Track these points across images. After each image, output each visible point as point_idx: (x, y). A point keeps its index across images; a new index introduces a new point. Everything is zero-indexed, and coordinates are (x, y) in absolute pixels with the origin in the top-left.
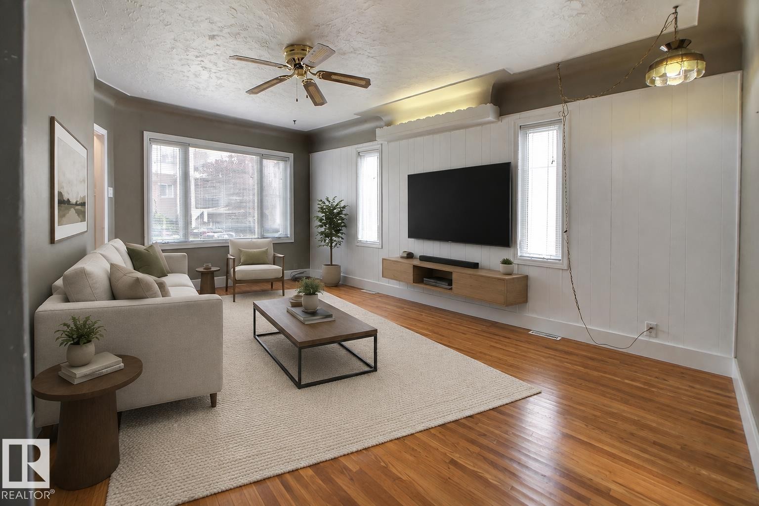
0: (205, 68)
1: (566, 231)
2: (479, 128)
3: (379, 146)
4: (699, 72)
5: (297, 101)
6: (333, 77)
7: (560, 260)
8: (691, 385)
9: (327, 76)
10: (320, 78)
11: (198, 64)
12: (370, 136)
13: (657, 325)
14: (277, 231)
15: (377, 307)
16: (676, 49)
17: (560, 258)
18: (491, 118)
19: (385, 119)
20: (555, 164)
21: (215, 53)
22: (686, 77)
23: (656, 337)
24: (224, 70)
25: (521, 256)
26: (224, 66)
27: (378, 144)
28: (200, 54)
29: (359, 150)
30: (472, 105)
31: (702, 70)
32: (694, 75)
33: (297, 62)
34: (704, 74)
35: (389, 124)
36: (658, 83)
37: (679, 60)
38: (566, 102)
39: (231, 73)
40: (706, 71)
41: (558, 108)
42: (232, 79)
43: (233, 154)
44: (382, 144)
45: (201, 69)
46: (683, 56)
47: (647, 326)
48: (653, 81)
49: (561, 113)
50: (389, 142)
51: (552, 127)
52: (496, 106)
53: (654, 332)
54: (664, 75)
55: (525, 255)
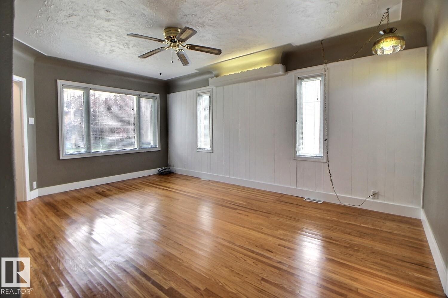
0: (102, 40)
1: (326, 140)
2: (273, 79)
3: (211, 89)
4: (401, 47)
5: (172, 62)
6: (196, 48)
7: (322, 157)
8: (399, 225)
9: (192, 47)
10: (187, 49)
11: (97, 37)
12: (205, 83)
13: (378, 192)
14: (149, 144)
15: (211, 189)
16: (388, 33)
17: (322, 156)
18: (281, 73)
19: (215, 73)
20: (319, 100)
21: (110, 31)
22: (394, 49)
23: (378, 198)
24: (116, 41)
25: (298, 155)
26: (116, 38)
27: (210, 88)
28: (99, 31)
29: (198, 92)
30: (270, 65)
31: (403, 46)
32: (399, 48)
33: (173, 38)
34: (404, 48)
35: (217, 76)
36: (379, 53)
37: (390, 39)
38: (326, 63)
39: (121, 43)
40: (405, 46)
41: (322, 66)
42: (122, 47)
43: (118, 95)
44: (212, 88)
45: (99, 40)
46: (392, 37)
47: (373, 192)
48: (376, 52)
49: (323, 70)
50: (216, 87)
51: (317, 78)
52: (284, 65)
53: (376, 195)
54: (382, 48)
55: (301, 154)
